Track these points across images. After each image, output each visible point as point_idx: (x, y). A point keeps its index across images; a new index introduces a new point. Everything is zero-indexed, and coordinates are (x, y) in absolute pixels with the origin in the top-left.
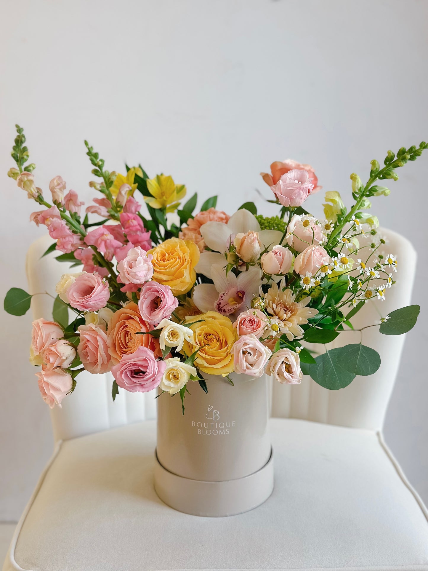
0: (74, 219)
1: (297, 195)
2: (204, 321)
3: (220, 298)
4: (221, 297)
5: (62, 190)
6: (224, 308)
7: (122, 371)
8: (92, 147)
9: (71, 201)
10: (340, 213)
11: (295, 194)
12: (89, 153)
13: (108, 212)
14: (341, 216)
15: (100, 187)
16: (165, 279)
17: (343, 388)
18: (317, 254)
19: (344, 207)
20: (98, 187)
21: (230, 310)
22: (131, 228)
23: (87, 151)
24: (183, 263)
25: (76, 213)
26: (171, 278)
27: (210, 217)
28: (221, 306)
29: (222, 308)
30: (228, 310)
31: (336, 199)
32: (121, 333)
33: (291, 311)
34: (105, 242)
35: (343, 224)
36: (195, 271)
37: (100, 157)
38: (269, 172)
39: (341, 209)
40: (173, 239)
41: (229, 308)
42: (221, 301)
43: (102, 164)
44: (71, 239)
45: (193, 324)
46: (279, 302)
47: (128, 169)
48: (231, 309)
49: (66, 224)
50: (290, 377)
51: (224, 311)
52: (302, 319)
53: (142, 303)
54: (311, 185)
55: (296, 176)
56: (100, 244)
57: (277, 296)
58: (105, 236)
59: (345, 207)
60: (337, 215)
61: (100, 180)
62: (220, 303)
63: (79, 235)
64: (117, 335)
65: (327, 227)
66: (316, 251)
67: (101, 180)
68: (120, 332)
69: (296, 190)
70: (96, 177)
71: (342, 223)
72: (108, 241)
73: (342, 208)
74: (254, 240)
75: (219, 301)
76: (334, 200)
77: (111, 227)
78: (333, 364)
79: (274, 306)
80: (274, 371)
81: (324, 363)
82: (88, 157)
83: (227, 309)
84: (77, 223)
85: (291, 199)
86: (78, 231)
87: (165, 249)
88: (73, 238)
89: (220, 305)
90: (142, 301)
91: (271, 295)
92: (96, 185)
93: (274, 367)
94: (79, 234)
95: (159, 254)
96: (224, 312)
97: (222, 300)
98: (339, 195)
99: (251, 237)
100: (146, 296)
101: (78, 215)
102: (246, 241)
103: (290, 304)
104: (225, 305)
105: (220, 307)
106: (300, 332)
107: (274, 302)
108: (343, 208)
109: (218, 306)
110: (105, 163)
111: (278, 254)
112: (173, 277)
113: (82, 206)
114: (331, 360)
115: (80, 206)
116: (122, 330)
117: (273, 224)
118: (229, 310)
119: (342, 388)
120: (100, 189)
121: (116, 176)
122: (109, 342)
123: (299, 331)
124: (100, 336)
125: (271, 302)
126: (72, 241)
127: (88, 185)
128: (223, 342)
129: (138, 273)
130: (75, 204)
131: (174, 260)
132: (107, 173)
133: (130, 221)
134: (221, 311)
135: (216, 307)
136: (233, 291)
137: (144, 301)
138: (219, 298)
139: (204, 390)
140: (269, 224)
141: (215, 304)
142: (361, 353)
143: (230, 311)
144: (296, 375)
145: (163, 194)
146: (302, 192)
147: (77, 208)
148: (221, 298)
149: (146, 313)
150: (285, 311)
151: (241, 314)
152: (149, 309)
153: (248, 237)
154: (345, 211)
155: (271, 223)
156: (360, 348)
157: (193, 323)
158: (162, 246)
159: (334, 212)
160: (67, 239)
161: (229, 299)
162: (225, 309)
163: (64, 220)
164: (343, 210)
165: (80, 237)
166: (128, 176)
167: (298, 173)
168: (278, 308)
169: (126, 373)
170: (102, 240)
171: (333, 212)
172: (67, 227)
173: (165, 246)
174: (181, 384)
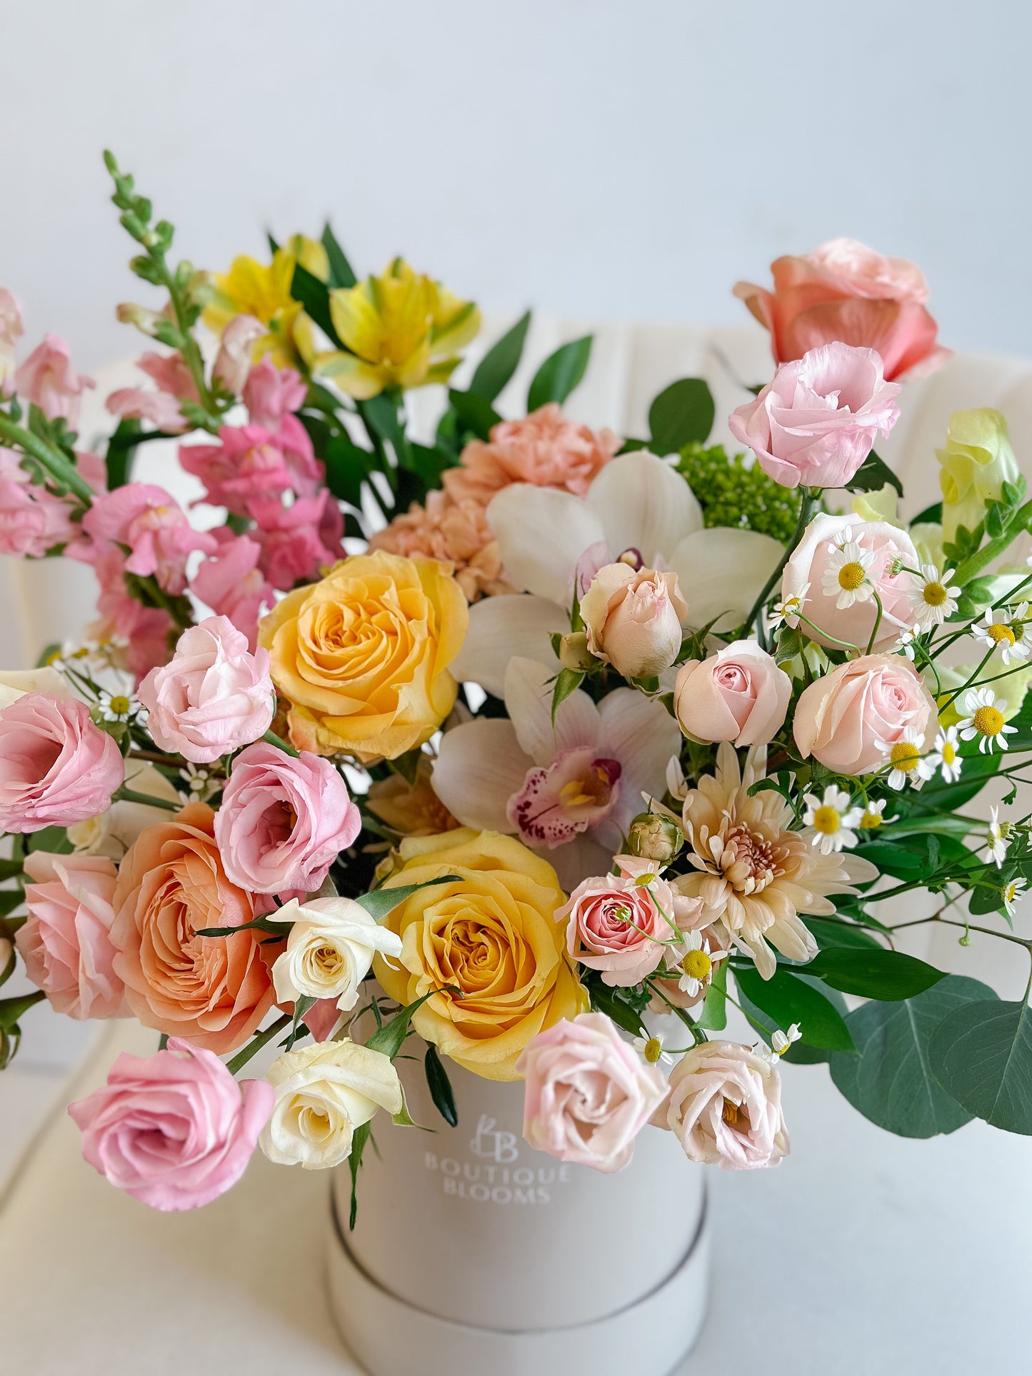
0: (54, 444)
1: (828, 455)
2: (461, 879)
3: (529, 786)
4: (534, 782)
5: (13, 338)
6: (540, 822)
7: (103, 1130)
8: (128, 178)
9: (48, 376)
10: (997, 496)
11: (823, 450)
12: (119, 199)
13: (183, 412)
14: (1002, 507)
15: (155, 325)
16: (332, 710)
17: (948, 1131)
18: (884, 695)
19: (1016, 474)
20: (148, 323)
21: (560, 832)
22: (255, 479)
23: (111, 189)
24: (405, 653)
25: (60, 422)
26: (359, 705)
27: (535, 449)
28: (530, 812)
29: (534, 823)
30: (553, 831)
31: (987, 448)
32: (159, 905)
33: (774, 866)
34: (156, 534)
35: (1006, 538)
36: (450, 676)
37: (157, 215)
38: (766, 282)
39: (1004, 484)
40: (379, 555)
41: (559, 824)
42: (532, 798)
43: (160, 244)
44: (35, 520)
45: (419, 890)
46: (734, 830)
47: (274, 247)
48: (565, 831)
49: (22, 466)
50: (740, 1152)
51: (540, 833)
52: (814, 899)
53: (229, 823)
54: (888, 413)
55: (833, 371)
56: (136, 541)
57: (732, 803)
58: (152, 514)
59: (1021, 476)
60: (987, 502)
61: (157, 298)
62: (528, 805)
63: (72, 503)
64: (149, 911)
65: (933, 594)
66: (879, 684)
67: (159, 297)
68: (156, 905)
69: (824, 436)
70: (144, 285)
71: (1004, 535)
72: (164, 535)
73: (1007, 480)
74: (654, 609)
75: (526, 794)
76: (984, 449)
77: (199, 455)
78: (919, 1039)
79: (716, 844)
80: (681, 1121)
81: (886, 1031)
82: (116, 212)
83: (550, 828)
84: (65, 459)
85: (805, 465)
86: (67, 486)
87: (346, 593)
88: (43, 514)
89: (528, 812)
90: (227, 814)
91: (710, 800)
92: (139, 317)
93: (683, 1108)
94: (71, 496)
95: (322, 615)
96: (537, 835)
97: (536, 792)
98: (1003, 429)
99: (643, 597)
100: (242, 797)
101: (68, 428)
102: (624, 612)
103: (777, 836)
104: (544, 812)
105: (526, 816)
106: (801, 947)
107: (713, 832)
108: (1011, 475)
109: (519, 812)
110: (178, 238)
111: (736, 680)
112: (364, 704)
113: (87, 392)
114: (913, 1024)
115: (79, 393)
116: (162, 898)
117: (753, 496)
118: (557, 832)
119: (942, 1136)
120: (154, 331)
121: (209, 287)
122: (119, 934)
123: (797, 943)
124: (89, 913)
125: (704, 830)
126: (39, 526)
127: (112, 314)
128: (518, 963)
129: (205, 728)
130: (62, 389)
131: (373, 640)
132: (185, 270)
133: (254, 454)
134: (530, 833)
135: (513, 815)
136: (579, 758)
137: (237, 815)
138: (525, 787)
139: (444, 1116)
140: (740, 495)
141: (510, 807)
142: (1021, 1039)
143: (558, 835)
144: (762, 1140)
145: (384, 347)
146: (848, 445)
147: (66, 401)
148: (533, 788)
149: (239, 857)
150: (754, 860)
151: (584, 883)
152: (255, 841)
153: (633, 596)
154: (1018, 490)
155: (748, 489)
156: (1021, 1022)
157: (416, 887)
158: (334, 582)
159: (976, 488)
160: (21, 519)
161: (563, 786)
162: (542, 828)
163: (16, 447)
164: (1012, 488)
165: (69, 509)
166: (273, 268)
167: (845, 359)
168: (730, 855)
169: (114, 1138)
170: (145, 529)
171: (973, 485)
172: (24, 477)
173: (346, 582)
174: (336, 1153)
